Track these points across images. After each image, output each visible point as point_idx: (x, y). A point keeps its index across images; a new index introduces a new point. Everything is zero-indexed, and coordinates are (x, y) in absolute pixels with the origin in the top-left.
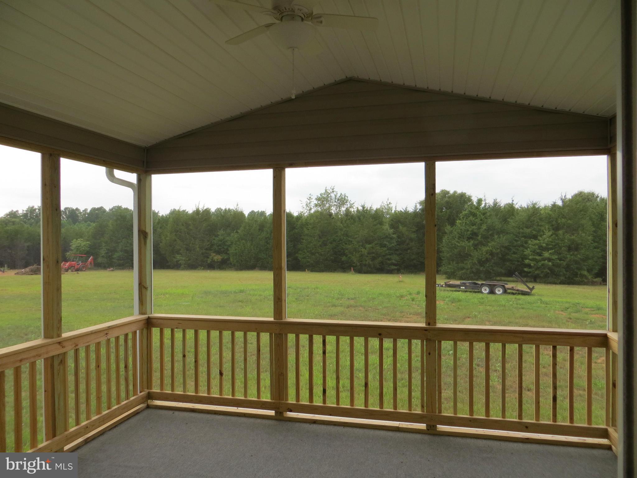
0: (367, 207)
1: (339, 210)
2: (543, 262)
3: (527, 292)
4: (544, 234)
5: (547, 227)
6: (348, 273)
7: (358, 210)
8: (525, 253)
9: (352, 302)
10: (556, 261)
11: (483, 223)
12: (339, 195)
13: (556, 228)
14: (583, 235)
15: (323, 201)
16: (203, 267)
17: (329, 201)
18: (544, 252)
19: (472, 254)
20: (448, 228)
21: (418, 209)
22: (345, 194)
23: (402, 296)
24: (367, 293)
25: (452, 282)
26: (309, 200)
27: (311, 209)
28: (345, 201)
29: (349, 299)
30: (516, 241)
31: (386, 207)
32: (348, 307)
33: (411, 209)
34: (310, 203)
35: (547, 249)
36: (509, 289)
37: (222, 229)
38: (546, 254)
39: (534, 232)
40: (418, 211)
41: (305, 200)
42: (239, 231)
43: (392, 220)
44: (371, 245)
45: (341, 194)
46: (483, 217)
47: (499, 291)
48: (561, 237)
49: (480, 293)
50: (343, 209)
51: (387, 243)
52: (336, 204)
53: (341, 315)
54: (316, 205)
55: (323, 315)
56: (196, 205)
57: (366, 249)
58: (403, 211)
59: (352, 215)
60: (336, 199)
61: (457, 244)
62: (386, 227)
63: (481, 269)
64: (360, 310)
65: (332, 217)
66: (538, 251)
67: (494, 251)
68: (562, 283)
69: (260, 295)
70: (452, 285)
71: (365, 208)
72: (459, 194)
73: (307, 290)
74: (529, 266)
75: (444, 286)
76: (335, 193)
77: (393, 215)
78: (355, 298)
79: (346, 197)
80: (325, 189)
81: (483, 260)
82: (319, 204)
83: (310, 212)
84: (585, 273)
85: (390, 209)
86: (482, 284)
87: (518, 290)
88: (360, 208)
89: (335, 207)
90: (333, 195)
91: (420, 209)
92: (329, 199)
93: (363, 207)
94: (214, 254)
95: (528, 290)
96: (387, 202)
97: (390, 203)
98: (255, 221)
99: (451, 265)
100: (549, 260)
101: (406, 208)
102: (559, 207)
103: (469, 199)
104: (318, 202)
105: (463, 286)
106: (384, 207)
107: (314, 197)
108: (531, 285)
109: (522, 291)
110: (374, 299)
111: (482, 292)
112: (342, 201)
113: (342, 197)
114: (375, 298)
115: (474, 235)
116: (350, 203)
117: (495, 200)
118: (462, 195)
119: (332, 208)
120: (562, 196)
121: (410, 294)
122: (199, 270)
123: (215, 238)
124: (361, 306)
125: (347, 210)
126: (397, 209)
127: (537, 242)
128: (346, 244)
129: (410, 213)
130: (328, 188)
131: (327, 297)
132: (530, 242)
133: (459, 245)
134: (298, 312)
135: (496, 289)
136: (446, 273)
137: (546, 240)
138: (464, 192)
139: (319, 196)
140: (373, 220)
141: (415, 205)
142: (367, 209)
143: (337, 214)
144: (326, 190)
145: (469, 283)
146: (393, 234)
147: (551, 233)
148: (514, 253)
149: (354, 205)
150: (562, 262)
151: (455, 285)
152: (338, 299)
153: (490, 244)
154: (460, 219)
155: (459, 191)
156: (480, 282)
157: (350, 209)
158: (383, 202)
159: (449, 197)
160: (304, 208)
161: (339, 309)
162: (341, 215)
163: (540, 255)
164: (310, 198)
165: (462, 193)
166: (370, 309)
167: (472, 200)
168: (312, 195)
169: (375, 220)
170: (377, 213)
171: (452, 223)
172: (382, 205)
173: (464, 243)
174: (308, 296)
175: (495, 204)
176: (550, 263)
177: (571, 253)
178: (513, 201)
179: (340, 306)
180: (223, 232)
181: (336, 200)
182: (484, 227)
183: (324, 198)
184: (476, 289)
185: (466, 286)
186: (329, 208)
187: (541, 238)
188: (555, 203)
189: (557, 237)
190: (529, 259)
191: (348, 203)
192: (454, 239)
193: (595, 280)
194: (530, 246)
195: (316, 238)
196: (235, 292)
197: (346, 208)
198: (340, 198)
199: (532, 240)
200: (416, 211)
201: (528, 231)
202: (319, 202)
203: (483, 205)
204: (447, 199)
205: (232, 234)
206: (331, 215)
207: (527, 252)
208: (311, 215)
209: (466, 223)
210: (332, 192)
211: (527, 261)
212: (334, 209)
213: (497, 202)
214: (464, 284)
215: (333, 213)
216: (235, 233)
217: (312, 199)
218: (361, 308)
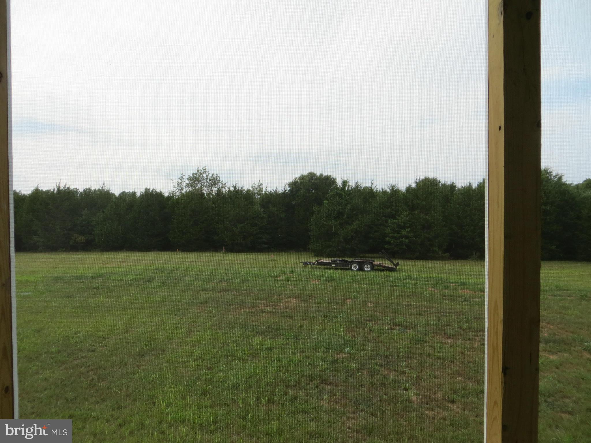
0: (239, 188)
1: (211, 190)
2: (401, 239)
3: (393, 268)
4: (401, 214)
5: (404, 207)
6: (219, 252)
7: (229, 191)
8: (385, 231)
9: (224, 284)
10: (412, 238)
11: (348, 204)
12: (211, 175)
13: (412, 208)
14: (435, 215)
15: (194, 181)
16: (64, 249)
17: (200, 181)
18: (402, 231)
19: (338, 232)
20: (316, 208)
21: (286, 190)
22: (216, 174)
23: (276, 276)
24: (240, 274)
25: (323, 260)
26: (181, 179)
27: (182, 189)
28: (217, 182)
29: (221, 281)
30: (378, 220)
31: (257, 187)
32: (220, 291)
33: (280, 190)
34: (181, 183)
35: (404, 227)
36: (376, 265)
37: (86, 209)
38: (404, 232)
39: (393, 212)
40: (287, 191)
41: (176, 180)
42: (105, 211)
43: (262, 200)
44: (242, 225)
45: (213, 174)
46: (347, 198)
47: (367, 268)
48: (416, 216)
49: (350, 271)
50: (215, 189)
51: (258, 223)
52: (208, 184)
53: (213, 301)
54: (188, 185)
55: (192, 302)
56: (56, 183)
57: (237, 228)
58: (273, 192)
59: (224, 195)
60: (207, 179)
61: (325, 223)
62: (257, 207)
63: (347, 247)
64: (234, 294)
65: (204, 197)
66: (397, 229)
67: (358, 229)
68: (417, 258)
69: (122, 280)
70: (324, 262)
71: (236, 188)
72: (325, 176)
73: (176, 272)
74: (389, 243)
75: (315, 264)
76: (207, 173)
77: (264, 196)
78: (228, 280)
79: (218, 178)
80: (197, 169)
81: (348, 238)
82: (190, 183)
83: (181, 193)
84: (437, 249)
85: (261, 190)
86: (352, 261)
87: (385, 267)
88: (232, 189)
89: (207, 187)
90: (204, 175)
91: (289, 190)
92: (201, 179)
93: (235, 188)
94: (76, 235)
95: (393, 266)
96: (258, 183)
97: (261, 184)
98: (123, 200)
99: (319, 243)
100: (407, 237)
101: (276, 189)
102: (414, 189)
103: (334, 181)
104: (189, 182)
105: (334, 264)
106: (255, 188)
107: (186, 177)
108: (395, 262)
109: (389, 267)
110: (247, 280)
111: (352, 270)
112: (214, 181)
113: (214, 177)
114: (249, 280)
115: (340, 215)
116: (221, 183)
117: (357, 183)
118: (328, 178)
119: (204, 188)
120: (417, 179)
121: (284, 274)
122: (60, 252)
123: (78, 218)
124: (235, 289)
125: (219, 191)
126: (267, 190)
127: (396, 221)
128: (218, 223)
129: (280, 194)
130: (200, 168)
131: (197, 279)
132: (389, 221)
133: (326, 224)
134: (162, 300)
135: (365, 266)
136: (314, 251)
137: (403, 220)
138: (329, 175)
139: (191, 175)
140: (245, 200)
141: (284, 186)
142: (238, 189)
143: (208, 194)
144: (198, 171)
145: (340, 260)
146: (264, 214)
147: (407, 213)
148: (376, 231)
149: (225, 185)
150: (417, 239)
151: (326, 263)
152: (209, 281)
153: (354, 223)
154: (327, 199)
155: (325, 174)
156: (350, 260)
157: (222, 190)
158: (254, 183)
159: (316, 179)
160: (175, 187)
161: (211, 294)
162: (213, 195)
163: (398, 233)
164: (182, 177)
165: (328, 175)
166: (245, 292)
167: (336, 182)
168: (184, 175)
169: (246, 201)
170: (248, 194)
171: (320, 203)
172: (254, 186)
173: (331, 222)
174: (176, 279)
175: (357, 186)
176: (407, 241)
177: (425, 231)
178: (372, 184)
179: (211, 290)
180: (87, 211)
181: (208, 181)
182: (349, 207)
183: (196, 179)
184: (345, 266)
185: (337, 264)
186: (201, 188)
187: (399, 218)
188: (410, 186)
189: (413, 217)
190: (389, 237)
191: (220, 184)
192: (322, 218)
193: (444, 255)
194: (390, 225)
195: (187, 218)
196: (92, 277)
197: (218, 188)
198: (212, 178)
199: (391, 219)
200: (285, 192)
201: (388, 211)
202: (191, 182)
203: (347, 188)
204: (314, 181)
205: (98, 214)
206: (203, 195)
207: (388, 230)
208: (182, 194)
209: (332, 203)
210: (204, 172)
211: (387, 239)
212: (206, 189)
213: (358, 185)
214: (334, 262)
215: (205, 193)
216: (101, 213)
217: (184, 179)
218: (234, 292)
